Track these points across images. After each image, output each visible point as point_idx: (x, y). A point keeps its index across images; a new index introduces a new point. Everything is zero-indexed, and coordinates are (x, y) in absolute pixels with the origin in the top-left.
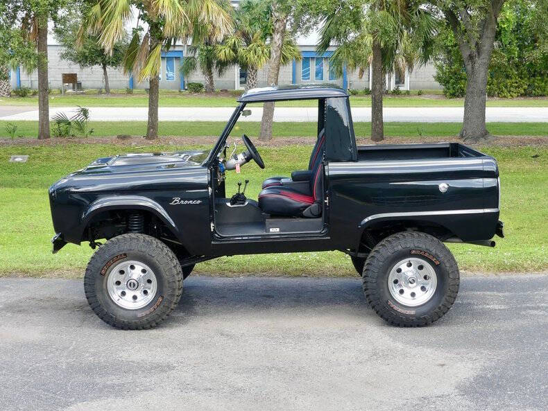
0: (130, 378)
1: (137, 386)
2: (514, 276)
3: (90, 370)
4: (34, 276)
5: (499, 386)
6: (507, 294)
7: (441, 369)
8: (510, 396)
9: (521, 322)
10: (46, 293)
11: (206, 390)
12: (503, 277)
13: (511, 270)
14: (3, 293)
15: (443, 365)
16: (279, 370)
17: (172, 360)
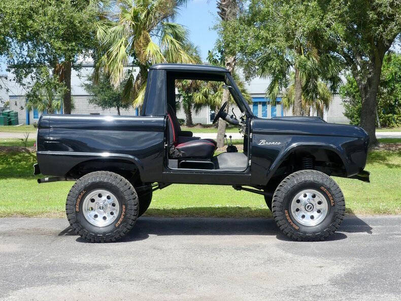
0: (73, 273)
1: (76, 278)
2: (386, 217)
3: (45, 268)
4: (29, 216)
5: (364, 280)
6: (379, 226)
7: (320, 269)
8: (371, 286)
9: (387, 242)
10: (34, 226)
11: (130, 280)
12: (378, 217)
13: (384, 213)
14: (2, 226)
15: (321, 267)
16: (191, 269)
17: (110, 263)
